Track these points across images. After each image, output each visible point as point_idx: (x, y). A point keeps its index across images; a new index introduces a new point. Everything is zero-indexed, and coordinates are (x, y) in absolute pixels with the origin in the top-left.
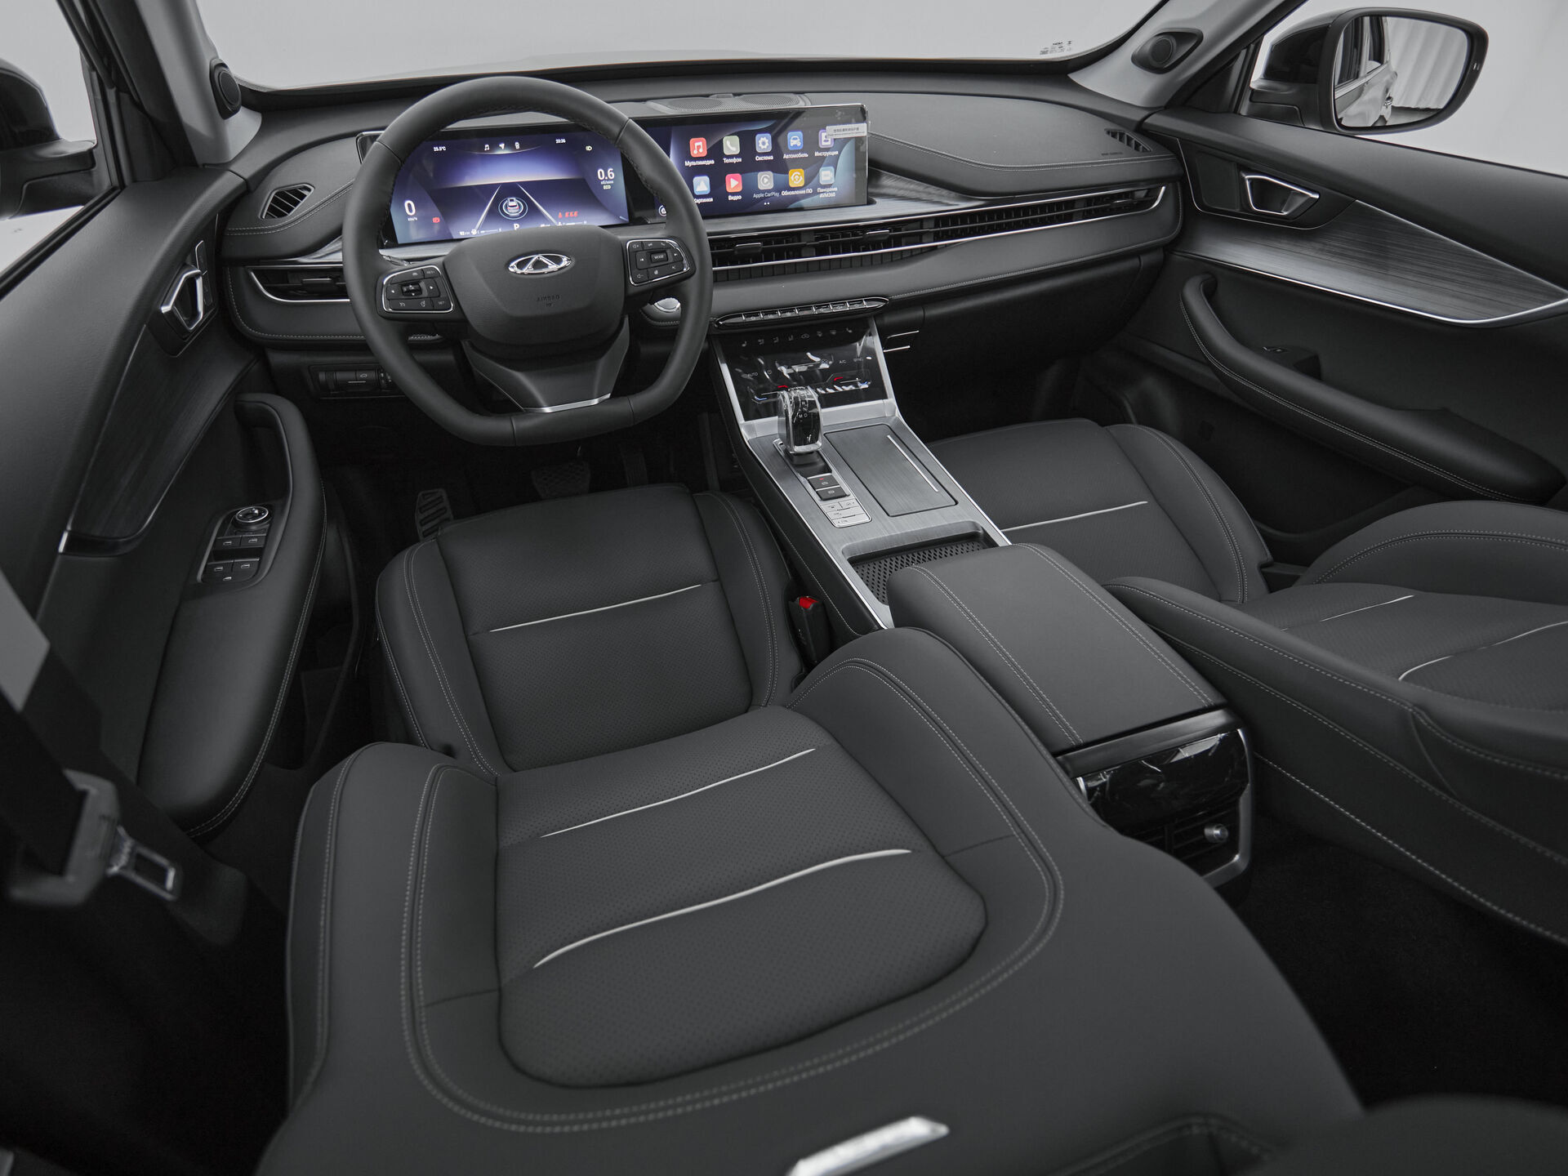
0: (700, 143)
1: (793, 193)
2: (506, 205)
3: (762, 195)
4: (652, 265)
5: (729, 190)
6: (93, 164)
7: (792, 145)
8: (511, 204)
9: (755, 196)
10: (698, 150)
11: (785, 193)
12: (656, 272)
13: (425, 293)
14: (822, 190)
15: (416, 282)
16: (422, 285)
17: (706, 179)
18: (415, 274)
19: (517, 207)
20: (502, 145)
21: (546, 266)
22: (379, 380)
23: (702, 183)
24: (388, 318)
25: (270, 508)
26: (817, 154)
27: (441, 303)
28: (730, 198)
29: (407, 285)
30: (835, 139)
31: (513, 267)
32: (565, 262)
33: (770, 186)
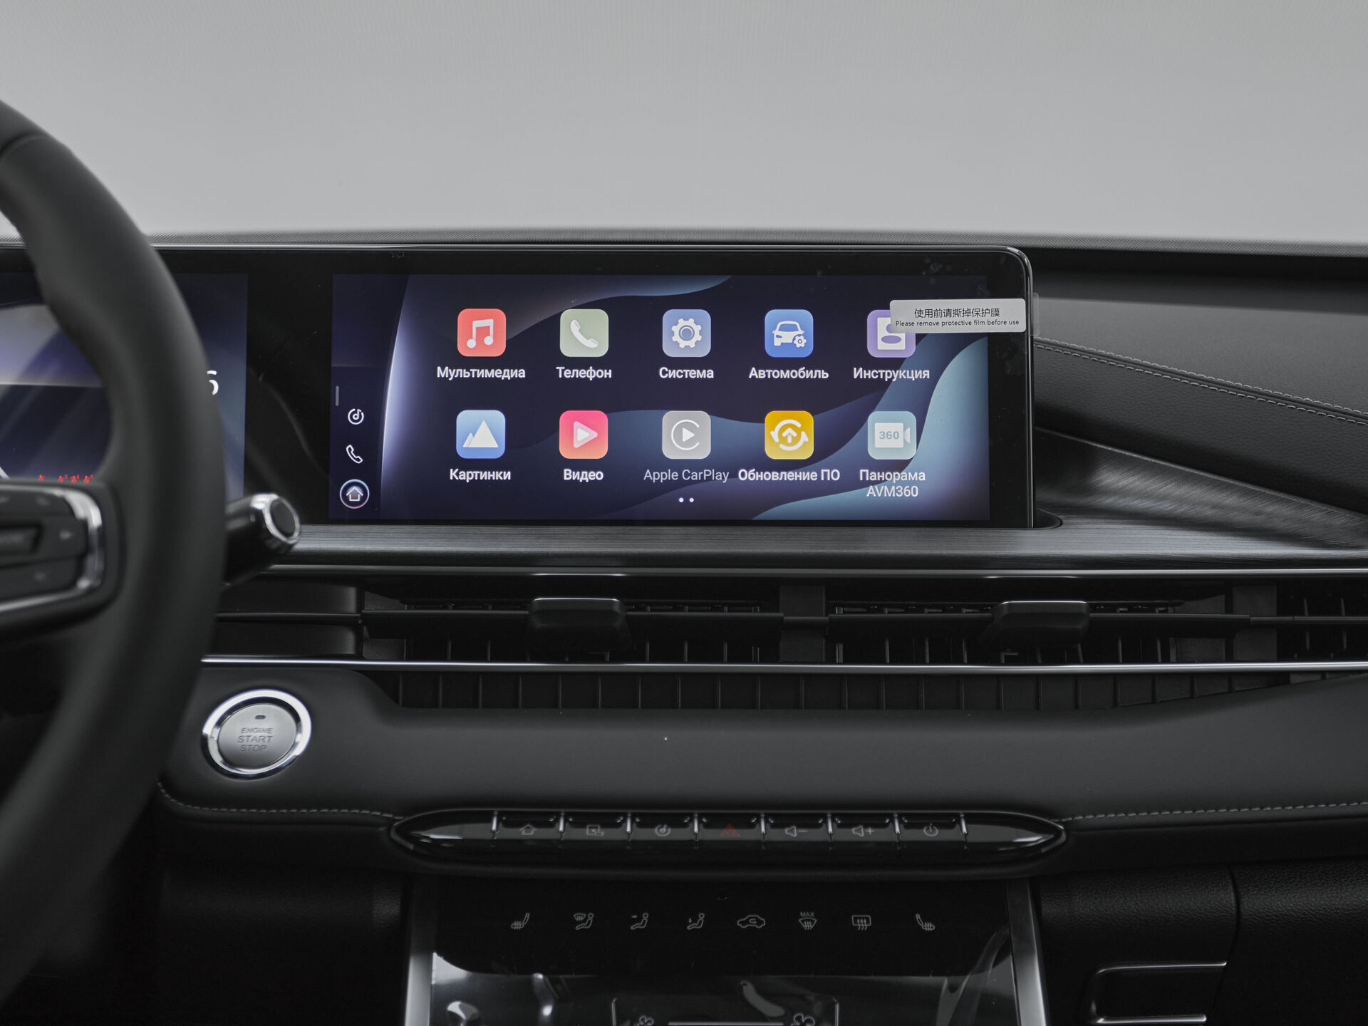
0: (489, 323)
1: (775, 476)
3: (674, 476)
5: (565, 452)
7: (777, 342)
9: (648, 474)
10: (480, 340)
11: (749, 475)
14: (874, 476)
17: (496, 418)
23: (484, 430)
26: (858, 373)
28: (568, 474)
30: (920, 337)
33: (701, 450)
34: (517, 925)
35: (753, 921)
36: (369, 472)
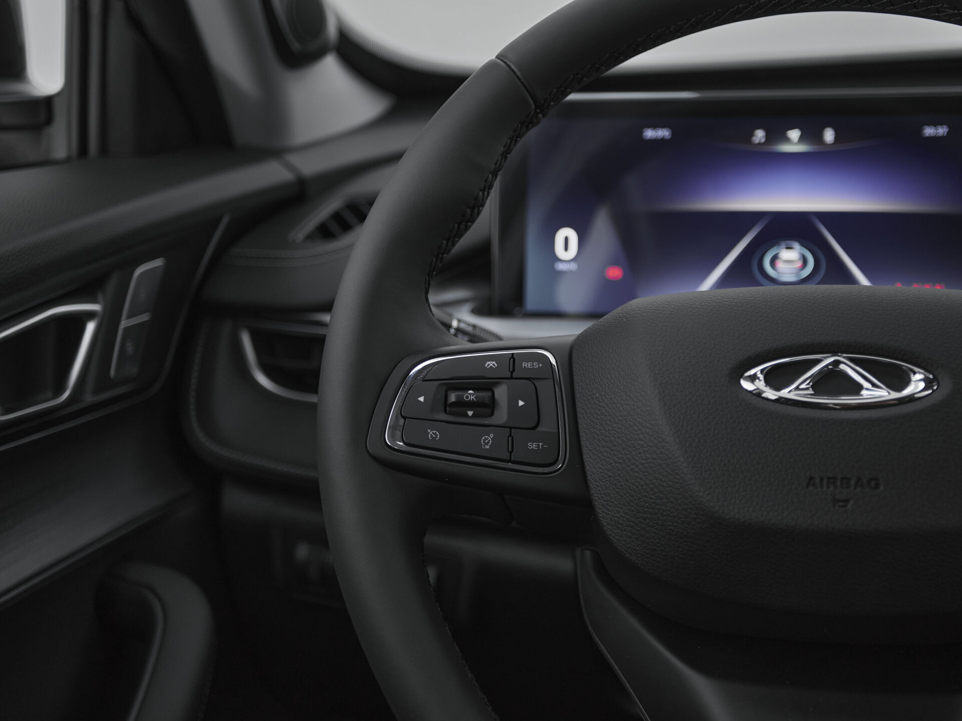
2: (775, 257)
6: (49, 120)
8: (786, 255)
13: (501, 416)
15: (486, 384)
16: (501, 393)
18: (491, 364)
19: (799, 264)
20: (794, 134)
21: (856, 388)
27: (532, 446)
29: (464, 387)
31: (753, 378)
32: (917, 385)
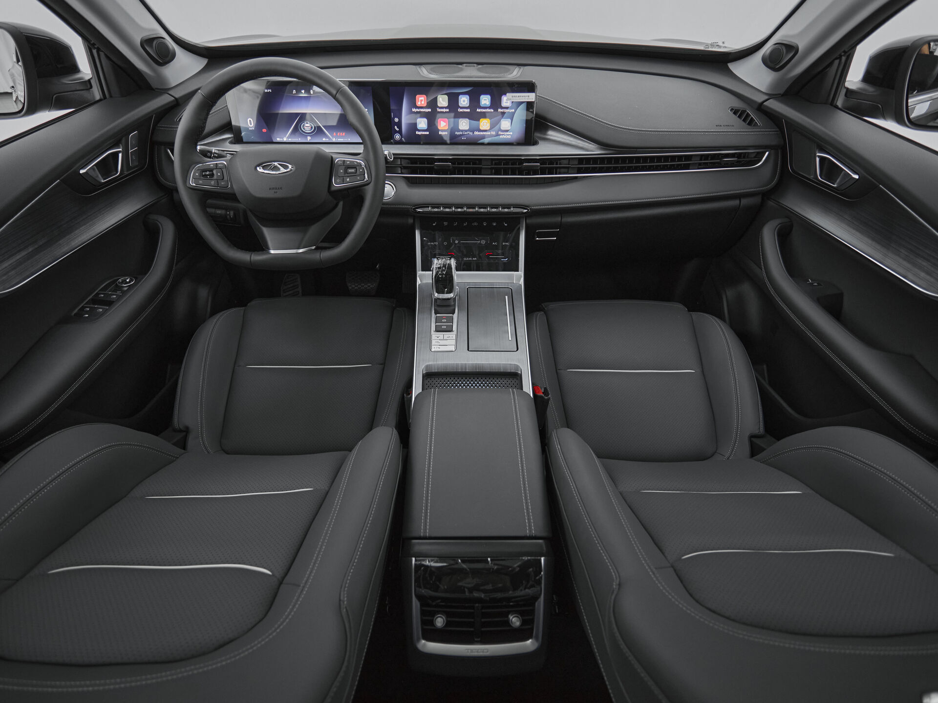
0: (423, 98)
1: (482, 133)
2: (304, 125)
3: (461, 133)
4: (347, 175)
5: (439, 128)
6: (91, 87)
7: (483, 103)
8: (306, 125)
9: (456, 133)
10: (421, 102)
11: (476, 133)
12: (348, 180)
13: (215, 177)
14: (502, 133)
15: (211, 170)
16: (215, 172)
17: (425, 120)
18: (212, 165)
19: (310, 127)
20: (303, 91)
21: (279, 169)
22: (226, 215)
23: (423, 123)
24: (193, 189)
25: (136, 278)
26: (499, 110)
27: (223, 183)
28: (440, 133)
29: (206, 171)
30: (512, 102)
31: (260, 168)
32: (290, 168)
33: (467, 128)
34: (434, 224)
35: (476, 224)
36: (400, 132)
